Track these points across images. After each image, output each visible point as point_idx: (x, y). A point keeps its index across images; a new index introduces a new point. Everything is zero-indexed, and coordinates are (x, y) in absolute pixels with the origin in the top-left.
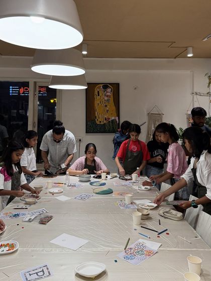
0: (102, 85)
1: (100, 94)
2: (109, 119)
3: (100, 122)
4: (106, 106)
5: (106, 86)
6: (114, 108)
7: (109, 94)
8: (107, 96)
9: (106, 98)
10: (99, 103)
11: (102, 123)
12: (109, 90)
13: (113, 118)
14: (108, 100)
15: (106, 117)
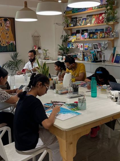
0: (3, 19)
1: (2, 25)
2: (9, 42)
3: (4, 45)
4: (7, 34)
5: (6, 19)
6: (12, 35)
7: (8, 25)
8: (7, 27)
9: (7, 28)
10: (2, 31)
11: (5, 45)
12: (8, 22)
13: (12, 42)
14: (8, 30)
15: (7, 41)
